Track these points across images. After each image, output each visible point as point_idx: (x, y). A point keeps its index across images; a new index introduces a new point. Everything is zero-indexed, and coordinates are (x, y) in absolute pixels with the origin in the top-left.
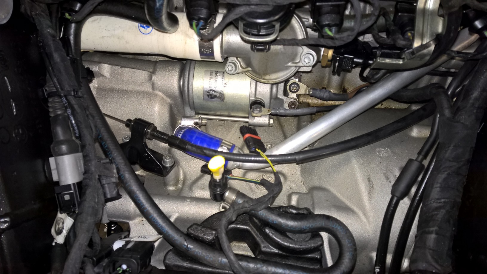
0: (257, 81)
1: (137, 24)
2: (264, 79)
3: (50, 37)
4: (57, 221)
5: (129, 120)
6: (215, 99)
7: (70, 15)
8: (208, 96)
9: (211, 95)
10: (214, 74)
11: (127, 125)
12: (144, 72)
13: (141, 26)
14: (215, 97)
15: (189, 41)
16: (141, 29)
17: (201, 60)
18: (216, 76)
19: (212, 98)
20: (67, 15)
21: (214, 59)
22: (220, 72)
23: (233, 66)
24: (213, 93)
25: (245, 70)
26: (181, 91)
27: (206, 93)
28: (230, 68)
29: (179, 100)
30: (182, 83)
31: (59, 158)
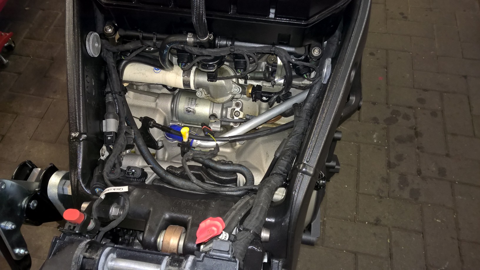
0: (214, 103)
1: (153, 68)
2: (216, 101)
3: (112, 67)
4: (102, 149)
5: (141, 118)
6: (190, 113)
7: (124, 57)
8: (187, 111)
9: (188, 110)
10: (191, 99)
11: (140, 120)
12: (152, 97)
13: (155, 69)
14: (190, 111)
15: (178, 77)
16: (155, 70)
17: (184, 88)
18: (192, 100)
19: (188, 112)
20: (123, 57)
21: (190, 88)
22: (194, 99)
23: (200, 93)
24: (190, 109)
25: (206, 96)
26: (172, 110)
27: (186, 109)
28: (199, 94)
29: (170, 114)
30: (172, 106)
31: (108, 120)
